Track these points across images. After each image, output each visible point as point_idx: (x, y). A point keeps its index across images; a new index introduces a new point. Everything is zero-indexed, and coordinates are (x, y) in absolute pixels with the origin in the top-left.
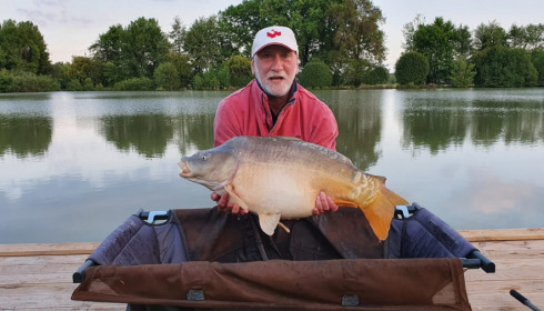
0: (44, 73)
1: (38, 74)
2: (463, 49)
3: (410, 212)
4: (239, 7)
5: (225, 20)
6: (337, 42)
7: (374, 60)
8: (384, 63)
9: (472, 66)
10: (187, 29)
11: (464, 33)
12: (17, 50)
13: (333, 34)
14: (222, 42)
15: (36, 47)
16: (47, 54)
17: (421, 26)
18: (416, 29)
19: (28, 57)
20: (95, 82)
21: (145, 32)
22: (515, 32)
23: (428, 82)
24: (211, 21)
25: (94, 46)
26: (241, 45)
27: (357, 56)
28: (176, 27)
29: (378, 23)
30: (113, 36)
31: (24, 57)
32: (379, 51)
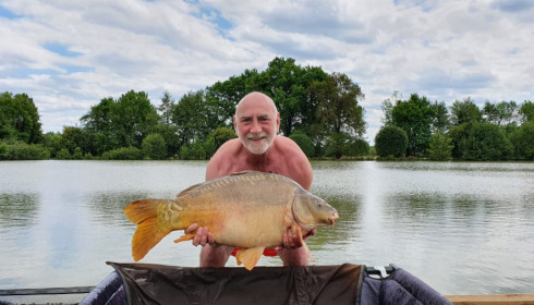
0: (35, 143)
1: (29, 143)
2: (440, 124)
3: (388, 272)
4: (226, 83)
5: (213, 95)
6: (318, 115)
7: (354, 134)
8: (364, 136)
9: (450, 140)
10: (176, 103)
11: (441, 109)
12: (11, 120)
13: (314, 109)
14: (209, 115)
15: (29, 118)
16: (39, 125)
17: (399, 102)
18: (394, 104)
19: (21, 127)
20: (84, 150)
21: (135, 105)
22: (489, 108)
23: (408, 155)
24: (199, 96)
25: (85, 117)
26: (227, 117)
27: (338, 130)
28: (166, 100)
29: (358, 99)
30: (104, 108)
31: (17, 127)
32: (359, 125)
